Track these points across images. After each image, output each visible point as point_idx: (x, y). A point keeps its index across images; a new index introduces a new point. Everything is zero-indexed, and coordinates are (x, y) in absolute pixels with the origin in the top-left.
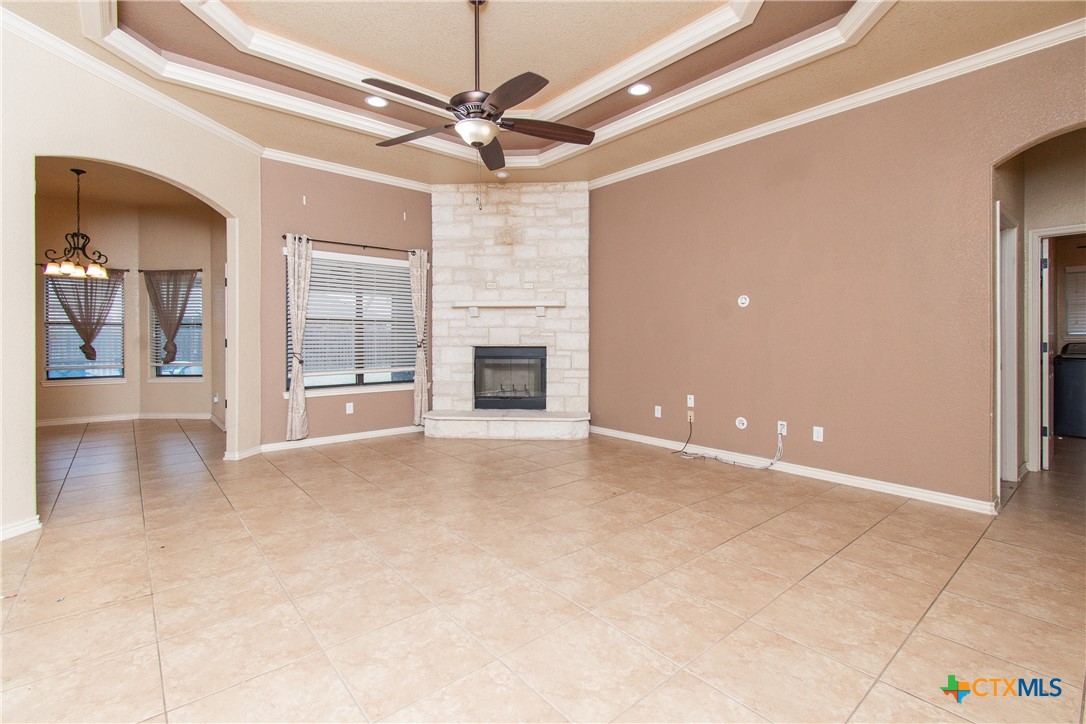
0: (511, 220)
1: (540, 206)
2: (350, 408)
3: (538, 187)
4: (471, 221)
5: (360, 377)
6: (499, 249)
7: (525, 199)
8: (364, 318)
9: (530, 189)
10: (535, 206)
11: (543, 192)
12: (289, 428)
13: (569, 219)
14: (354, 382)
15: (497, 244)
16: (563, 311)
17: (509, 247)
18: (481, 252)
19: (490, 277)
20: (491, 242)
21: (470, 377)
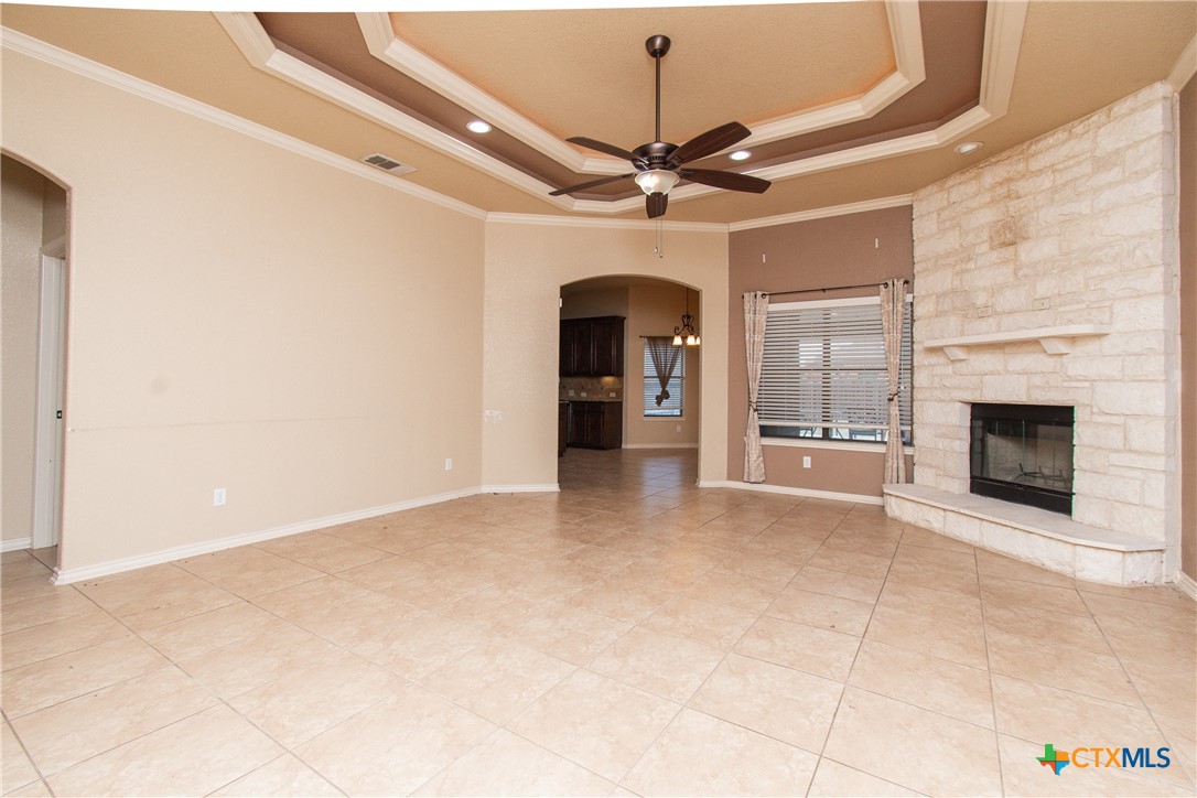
0: (1013, 205)
1: (1060, 167)
2: (807, 462)
3: (1061, 135)
4: (959, 225)
5: (826, 431)
6: (994, 255)
7: (1035, 165)
8: (832, 367)
9: (1042, 145)
10: (1052, 168)
11: (1069, 139)
12: (746, 470)
13: (1117, 169)
14: (821, 436)
15: (992, 249)
16: (1106, 342)
17: (1011, 248)
18: (972, 265)
19: (981, 300)
20: (985, 247)
21: (963, 446)
